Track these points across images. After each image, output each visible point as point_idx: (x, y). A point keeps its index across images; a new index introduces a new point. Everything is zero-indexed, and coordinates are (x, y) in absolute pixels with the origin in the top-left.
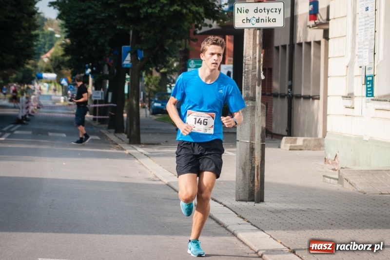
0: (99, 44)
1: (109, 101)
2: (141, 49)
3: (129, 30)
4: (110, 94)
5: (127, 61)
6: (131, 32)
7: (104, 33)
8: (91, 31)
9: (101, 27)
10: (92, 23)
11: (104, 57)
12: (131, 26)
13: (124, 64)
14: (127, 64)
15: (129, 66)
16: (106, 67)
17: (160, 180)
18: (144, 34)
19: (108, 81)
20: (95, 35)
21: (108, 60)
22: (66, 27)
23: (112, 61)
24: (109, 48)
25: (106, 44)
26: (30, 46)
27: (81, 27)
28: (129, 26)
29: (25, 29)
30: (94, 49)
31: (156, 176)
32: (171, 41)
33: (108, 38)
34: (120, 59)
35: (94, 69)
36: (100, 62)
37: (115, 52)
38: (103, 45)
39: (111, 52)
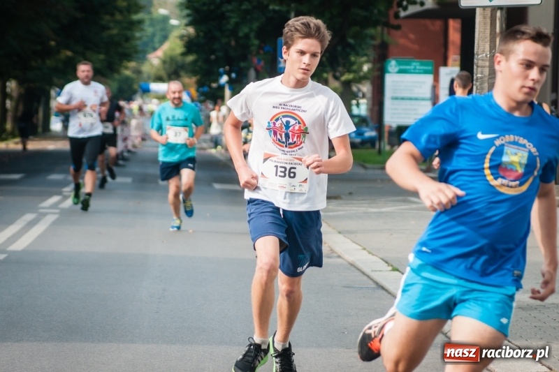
0: (241, 34)
7: (248, 17)
8: (228, 14)
9: (243, 7)
11: (250, 56)
12: (292, 5)
13: (281, 69)
16: (252, 73)
17: (339, 257)
20: (234, 20)
21: (255, 60)
22: (187, 8)
23: (262, 63)
24: (256, 42)
25: (252, 35)
26: (128, 39)
27: (212, 7)
28: (289, 6)
29: (120, 11)
30: (233, 43)
31: (332, 250)
33: (256, 25)
34: (274, 59)
35: (233, 75)
36: (242, 64)
37: (267, 48)
38: (247, 36)
39: (260, 48)
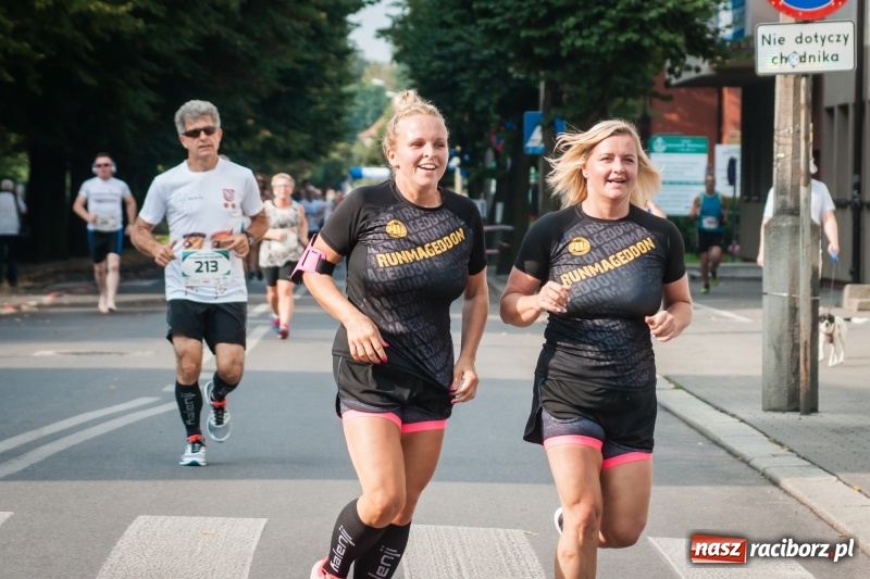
0: (478, 108)
1: (499, 217)
2: (563, 118)
3: (537, 81)
4: (500, 208)
5: (535, 140)
6: (542, 86)
7: (487, 88)
8: (462, 84)
9: (482, 76)
10: (463, 70)
11: (486, 134)
12: (542, 73)
13: (528, 148)
14: (534, 148)
15: (538, 152)
16: (490, 154)
18: (567, 87)
19: (494, 182)
20: (469, 92)
21: (494, 139)
22: (411, 77)
23: (502, 142)
24: (497, 117)
25: (491, 109)
26: (339, 116)
27: (443, 76)
28: (538, 73)
29: (330, 82)
30: (466, 119)
32: (619, 100)
33: (496, 97)
34: (519, 138)
35: (467, 157)
36: (478, 144)
37: (509, 124)
38: (485, 111)
39: (501, 124)
